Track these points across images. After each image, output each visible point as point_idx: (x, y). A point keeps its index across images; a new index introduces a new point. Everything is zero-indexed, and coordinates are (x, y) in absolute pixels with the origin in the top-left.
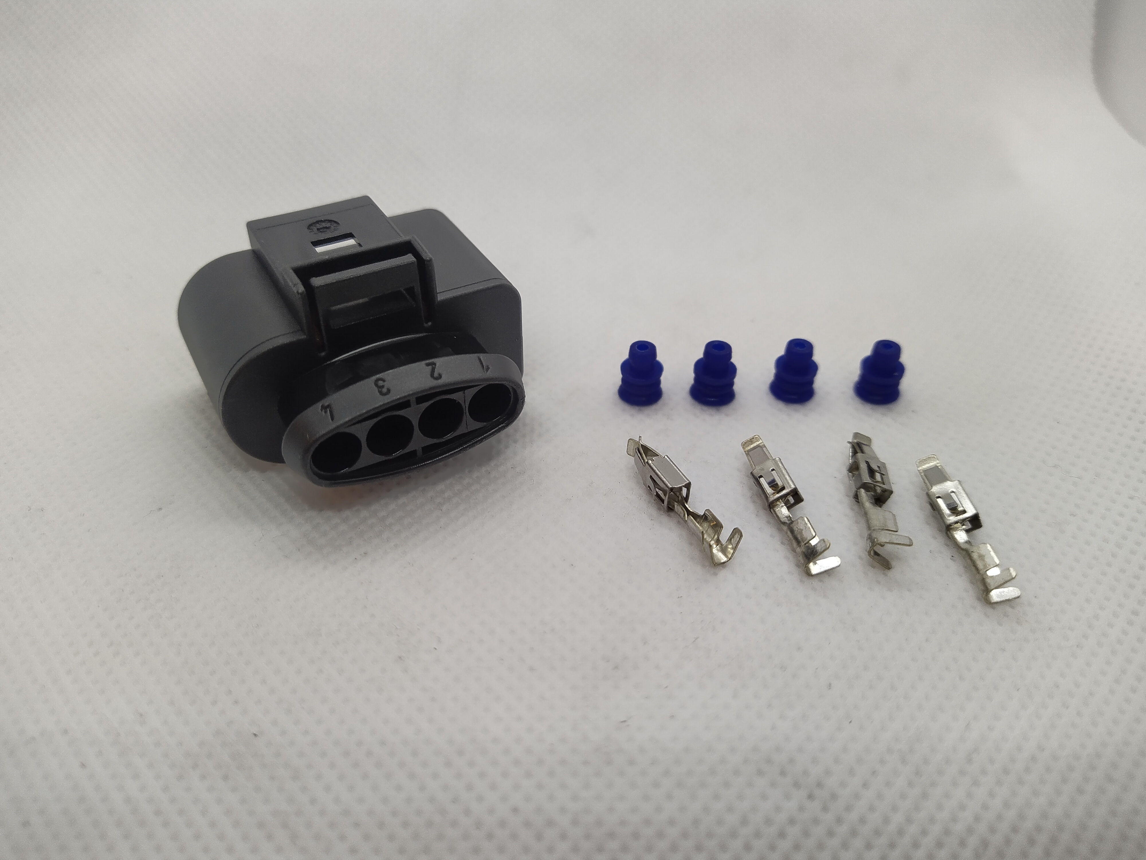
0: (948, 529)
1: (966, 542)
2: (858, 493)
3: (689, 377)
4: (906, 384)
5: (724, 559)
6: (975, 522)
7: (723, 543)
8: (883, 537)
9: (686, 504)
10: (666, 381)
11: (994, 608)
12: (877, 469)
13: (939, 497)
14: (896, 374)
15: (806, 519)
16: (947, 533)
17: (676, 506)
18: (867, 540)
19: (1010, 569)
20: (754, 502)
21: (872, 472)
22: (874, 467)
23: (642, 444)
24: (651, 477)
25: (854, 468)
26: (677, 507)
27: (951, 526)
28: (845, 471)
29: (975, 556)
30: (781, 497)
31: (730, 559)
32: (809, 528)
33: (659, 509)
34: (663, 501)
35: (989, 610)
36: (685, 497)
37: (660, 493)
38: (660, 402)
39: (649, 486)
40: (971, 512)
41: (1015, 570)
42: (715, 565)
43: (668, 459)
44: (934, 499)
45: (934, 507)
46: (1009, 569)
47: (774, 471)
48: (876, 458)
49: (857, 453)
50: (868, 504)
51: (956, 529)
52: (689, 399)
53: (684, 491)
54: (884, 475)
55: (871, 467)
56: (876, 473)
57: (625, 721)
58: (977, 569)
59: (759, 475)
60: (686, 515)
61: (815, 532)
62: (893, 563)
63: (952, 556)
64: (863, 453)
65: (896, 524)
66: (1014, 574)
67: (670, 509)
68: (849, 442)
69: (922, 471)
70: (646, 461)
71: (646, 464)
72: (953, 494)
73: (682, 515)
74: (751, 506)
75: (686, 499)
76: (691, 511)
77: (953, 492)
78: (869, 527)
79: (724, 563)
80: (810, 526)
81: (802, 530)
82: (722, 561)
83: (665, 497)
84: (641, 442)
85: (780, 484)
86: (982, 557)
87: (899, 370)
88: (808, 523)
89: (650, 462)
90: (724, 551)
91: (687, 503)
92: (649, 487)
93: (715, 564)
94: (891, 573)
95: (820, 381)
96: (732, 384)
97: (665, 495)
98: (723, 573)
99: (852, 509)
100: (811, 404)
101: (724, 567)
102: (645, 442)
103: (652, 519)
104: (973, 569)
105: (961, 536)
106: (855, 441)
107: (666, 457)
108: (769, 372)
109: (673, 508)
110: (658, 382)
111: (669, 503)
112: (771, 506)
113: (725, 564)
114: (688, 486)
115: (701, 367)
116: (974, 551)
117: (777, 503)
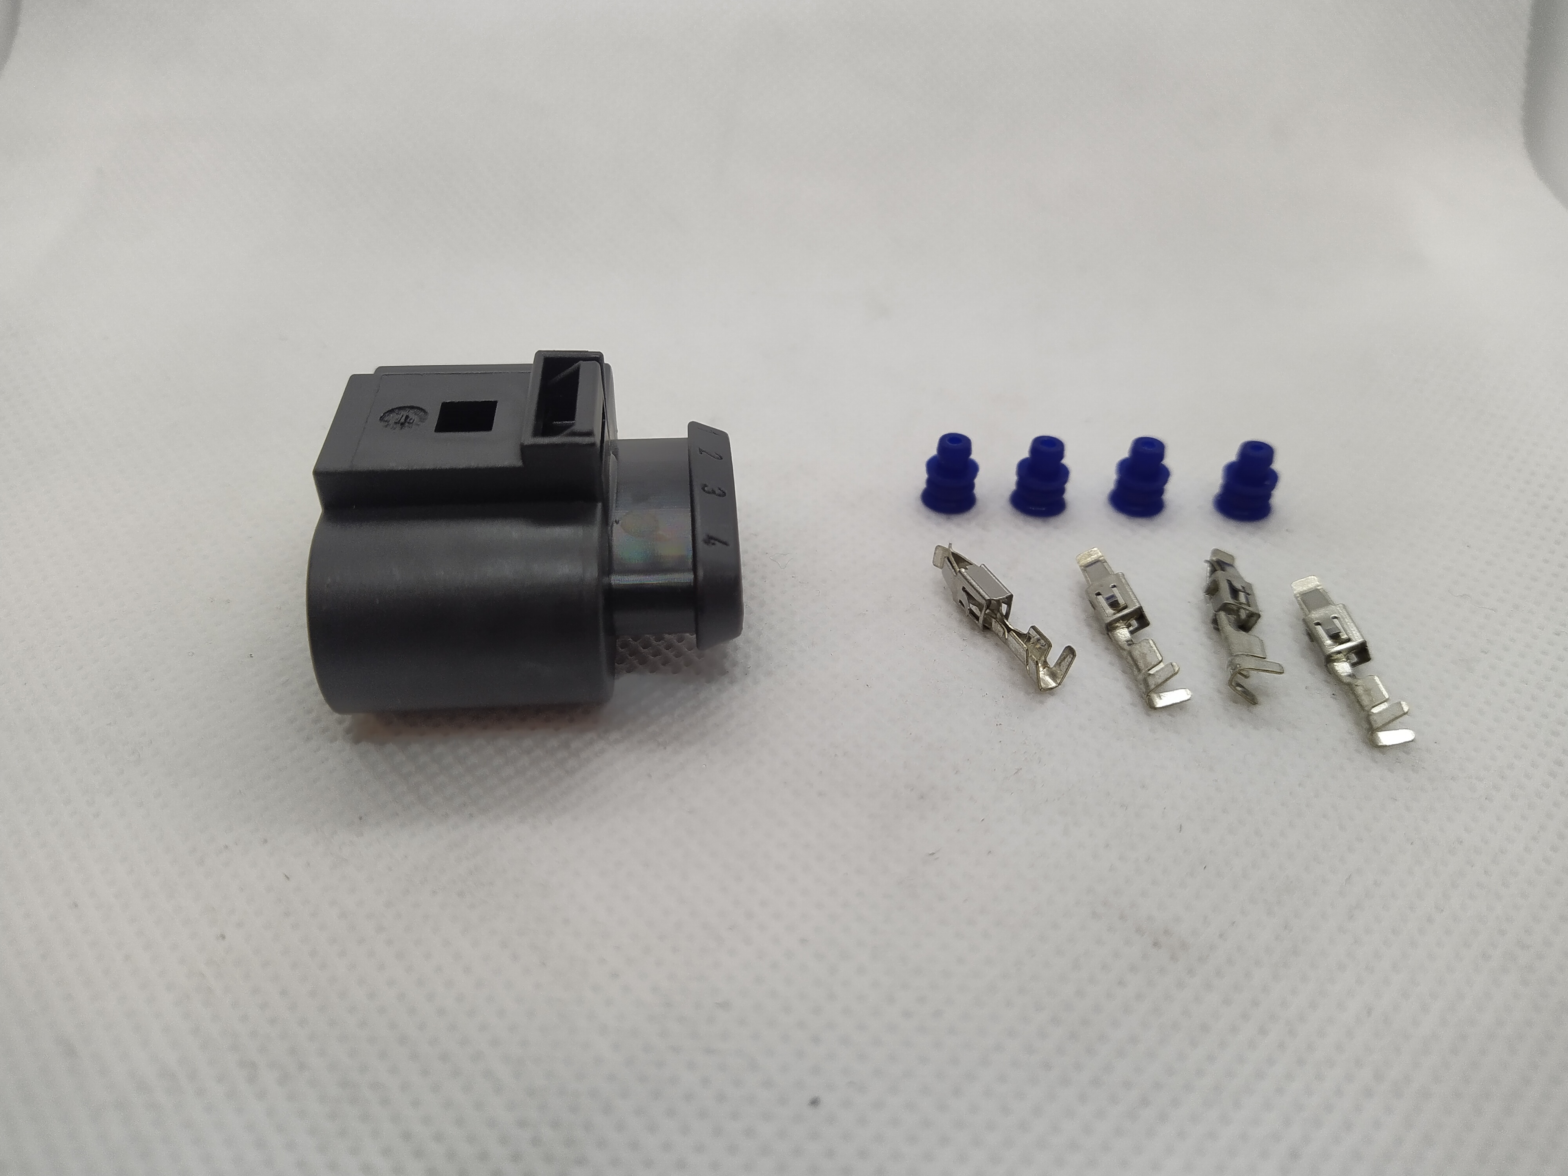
0: (1329, 660)
1: (1349, 676)
2: (1217, 617)
3: (1010, 481)
4: (1280, 497)
5: (1054, 684)
6: (1362, 653)
7: (1051, 667)
8: (1247, 663)
9: (1005, 621)
10: (982, 485)
11: (1383, 753)
12: (1241, 588)
13: (1318, 624)
14: (1267, 483)
15: (1151, 642)
16: (1326, 666)
17: (993, 623)
18: (1227, 668)
19: (1402, 703)
20: (1089, 626)
21: (1235, 592)
22: (1238, 585)
23: (952, 551)
24: (964, 589)
25: (1212, 590)
26: (996, 626)
27: (1332, 657)
28: (1201, 595)
29: (1360, 690)
30: (1123, 618)
31: (1059, 684)
32: (1155, 652)
33: (973, 629)
34: (977, 618)
35: (1378, 755)
36: (1004, 614)
37: (974, 608)
38: (974, 511)
39: (960, 600)
40: (1357, 641)
41: (1408, 704)
42: (1041, 690)
43: (985, 568)
44: (1312, 625)
45: (1312, 637)
46: (1400, 703)
47: (1115, 588)
48: (1240, 578)
49: (1216, 571)
50: (1229, 629)
51: (1338, 660)
52: (1009, 507)
53: (1004, 608)
54: (1248, 594)
55: (1234, 587)
56: (1240, 592)
57: (933, 854)
58: (1362, 706)
59: (1097, 592)
60: (1006, 633)
61: (1161, 656)
62: (1260, 699)
63: (1333, 694)
64: (1223, 571)
65: (1263, 650)
66: (1406, 709)
67: (986, 628)
68: (1207, 561)
69: (1298, 595)
70: (958, 570)
71: (959, 574)
72: (1335, 620)
73: (1001, 634)
74: (1086, 630)
75: (1007, 616)
76: (1012, 628)
77: (1336, 618)
78: (1231, 654)
79: (1052, 689)
80: (1155, 648)
81: (1146, 654)
82: (1050, 687)
83: (981, 613)
84: (951, 549)
85: (1122, 602)
86: (1367, 691)
87: (1272, 479)
88: (1154, 646)
89: (963, 570)
90: (1053, 676)
91: (1007, 619)
92: (960, 602)
93: (1041, 688)
94: (1257, 709)
95: (1172, 491)
96: (1062, 491)
97: (981, 611)
98: (1051, 701)
99: (1209, 638)
100: (1160, 519)
101: (1052, 694)
102: (955, 549)
103: (964, 640)
104: (1357, 705)
105: (1343, 668)
106: (1214, 559)
107: (983, 566)
108: (1109, 479)
109: (989, 627)
110: (972, 486)
111: (985, 620)
112: (1110, 628)
113: (1055, 689)
114: (1009, 600)
115: (1026, 469)
116: (1359, 684)
117: (1117, 625)
